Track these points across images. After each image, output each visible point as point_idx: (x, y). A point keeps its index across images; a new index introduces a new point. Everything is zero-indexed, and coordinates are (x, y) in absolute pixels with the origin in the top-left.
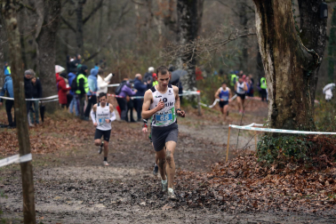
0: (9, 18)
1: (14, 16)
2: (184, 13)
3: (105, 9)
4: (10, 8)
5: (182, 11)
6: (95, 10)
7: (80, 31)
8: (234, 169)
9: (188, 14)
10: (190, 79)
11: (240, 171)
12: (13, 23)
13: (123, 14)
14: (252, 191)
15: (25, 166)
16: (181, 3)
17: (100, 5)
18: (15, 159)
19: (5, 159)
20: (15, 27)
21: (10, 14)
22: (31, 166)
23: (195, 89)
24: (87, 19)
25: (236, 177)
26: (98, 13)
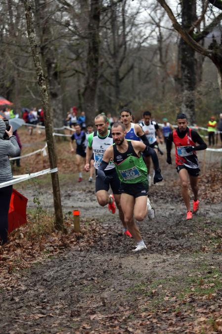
0: (42, 86)
1: (44, 85)
2: (186, 72)
3: (136, 70)
4: (42, 79)
5: (184, 71)
6: (129, 71)
7: (118, 87)
8: (207, 178)
9: (188, 73)
10: (191, 119)
11: (210, 179)
12: (43, 89)
13: (148, 74)
14: (213, 191)
15: (54, 175)
16: (184, 66)
17: (132, 68)
18: (48, 171)
19: (41, 171)
20: (45, 91)
21: (42, 83)
22: (57, 175)
23: (195, 125)
24: (123, 78)
25: (207, 183)
26: (131, 73)
